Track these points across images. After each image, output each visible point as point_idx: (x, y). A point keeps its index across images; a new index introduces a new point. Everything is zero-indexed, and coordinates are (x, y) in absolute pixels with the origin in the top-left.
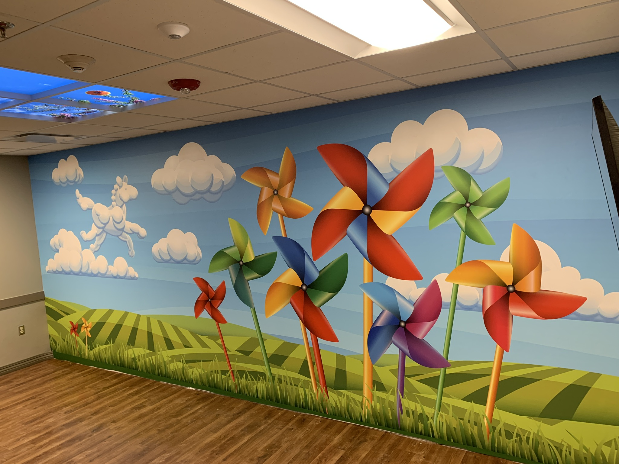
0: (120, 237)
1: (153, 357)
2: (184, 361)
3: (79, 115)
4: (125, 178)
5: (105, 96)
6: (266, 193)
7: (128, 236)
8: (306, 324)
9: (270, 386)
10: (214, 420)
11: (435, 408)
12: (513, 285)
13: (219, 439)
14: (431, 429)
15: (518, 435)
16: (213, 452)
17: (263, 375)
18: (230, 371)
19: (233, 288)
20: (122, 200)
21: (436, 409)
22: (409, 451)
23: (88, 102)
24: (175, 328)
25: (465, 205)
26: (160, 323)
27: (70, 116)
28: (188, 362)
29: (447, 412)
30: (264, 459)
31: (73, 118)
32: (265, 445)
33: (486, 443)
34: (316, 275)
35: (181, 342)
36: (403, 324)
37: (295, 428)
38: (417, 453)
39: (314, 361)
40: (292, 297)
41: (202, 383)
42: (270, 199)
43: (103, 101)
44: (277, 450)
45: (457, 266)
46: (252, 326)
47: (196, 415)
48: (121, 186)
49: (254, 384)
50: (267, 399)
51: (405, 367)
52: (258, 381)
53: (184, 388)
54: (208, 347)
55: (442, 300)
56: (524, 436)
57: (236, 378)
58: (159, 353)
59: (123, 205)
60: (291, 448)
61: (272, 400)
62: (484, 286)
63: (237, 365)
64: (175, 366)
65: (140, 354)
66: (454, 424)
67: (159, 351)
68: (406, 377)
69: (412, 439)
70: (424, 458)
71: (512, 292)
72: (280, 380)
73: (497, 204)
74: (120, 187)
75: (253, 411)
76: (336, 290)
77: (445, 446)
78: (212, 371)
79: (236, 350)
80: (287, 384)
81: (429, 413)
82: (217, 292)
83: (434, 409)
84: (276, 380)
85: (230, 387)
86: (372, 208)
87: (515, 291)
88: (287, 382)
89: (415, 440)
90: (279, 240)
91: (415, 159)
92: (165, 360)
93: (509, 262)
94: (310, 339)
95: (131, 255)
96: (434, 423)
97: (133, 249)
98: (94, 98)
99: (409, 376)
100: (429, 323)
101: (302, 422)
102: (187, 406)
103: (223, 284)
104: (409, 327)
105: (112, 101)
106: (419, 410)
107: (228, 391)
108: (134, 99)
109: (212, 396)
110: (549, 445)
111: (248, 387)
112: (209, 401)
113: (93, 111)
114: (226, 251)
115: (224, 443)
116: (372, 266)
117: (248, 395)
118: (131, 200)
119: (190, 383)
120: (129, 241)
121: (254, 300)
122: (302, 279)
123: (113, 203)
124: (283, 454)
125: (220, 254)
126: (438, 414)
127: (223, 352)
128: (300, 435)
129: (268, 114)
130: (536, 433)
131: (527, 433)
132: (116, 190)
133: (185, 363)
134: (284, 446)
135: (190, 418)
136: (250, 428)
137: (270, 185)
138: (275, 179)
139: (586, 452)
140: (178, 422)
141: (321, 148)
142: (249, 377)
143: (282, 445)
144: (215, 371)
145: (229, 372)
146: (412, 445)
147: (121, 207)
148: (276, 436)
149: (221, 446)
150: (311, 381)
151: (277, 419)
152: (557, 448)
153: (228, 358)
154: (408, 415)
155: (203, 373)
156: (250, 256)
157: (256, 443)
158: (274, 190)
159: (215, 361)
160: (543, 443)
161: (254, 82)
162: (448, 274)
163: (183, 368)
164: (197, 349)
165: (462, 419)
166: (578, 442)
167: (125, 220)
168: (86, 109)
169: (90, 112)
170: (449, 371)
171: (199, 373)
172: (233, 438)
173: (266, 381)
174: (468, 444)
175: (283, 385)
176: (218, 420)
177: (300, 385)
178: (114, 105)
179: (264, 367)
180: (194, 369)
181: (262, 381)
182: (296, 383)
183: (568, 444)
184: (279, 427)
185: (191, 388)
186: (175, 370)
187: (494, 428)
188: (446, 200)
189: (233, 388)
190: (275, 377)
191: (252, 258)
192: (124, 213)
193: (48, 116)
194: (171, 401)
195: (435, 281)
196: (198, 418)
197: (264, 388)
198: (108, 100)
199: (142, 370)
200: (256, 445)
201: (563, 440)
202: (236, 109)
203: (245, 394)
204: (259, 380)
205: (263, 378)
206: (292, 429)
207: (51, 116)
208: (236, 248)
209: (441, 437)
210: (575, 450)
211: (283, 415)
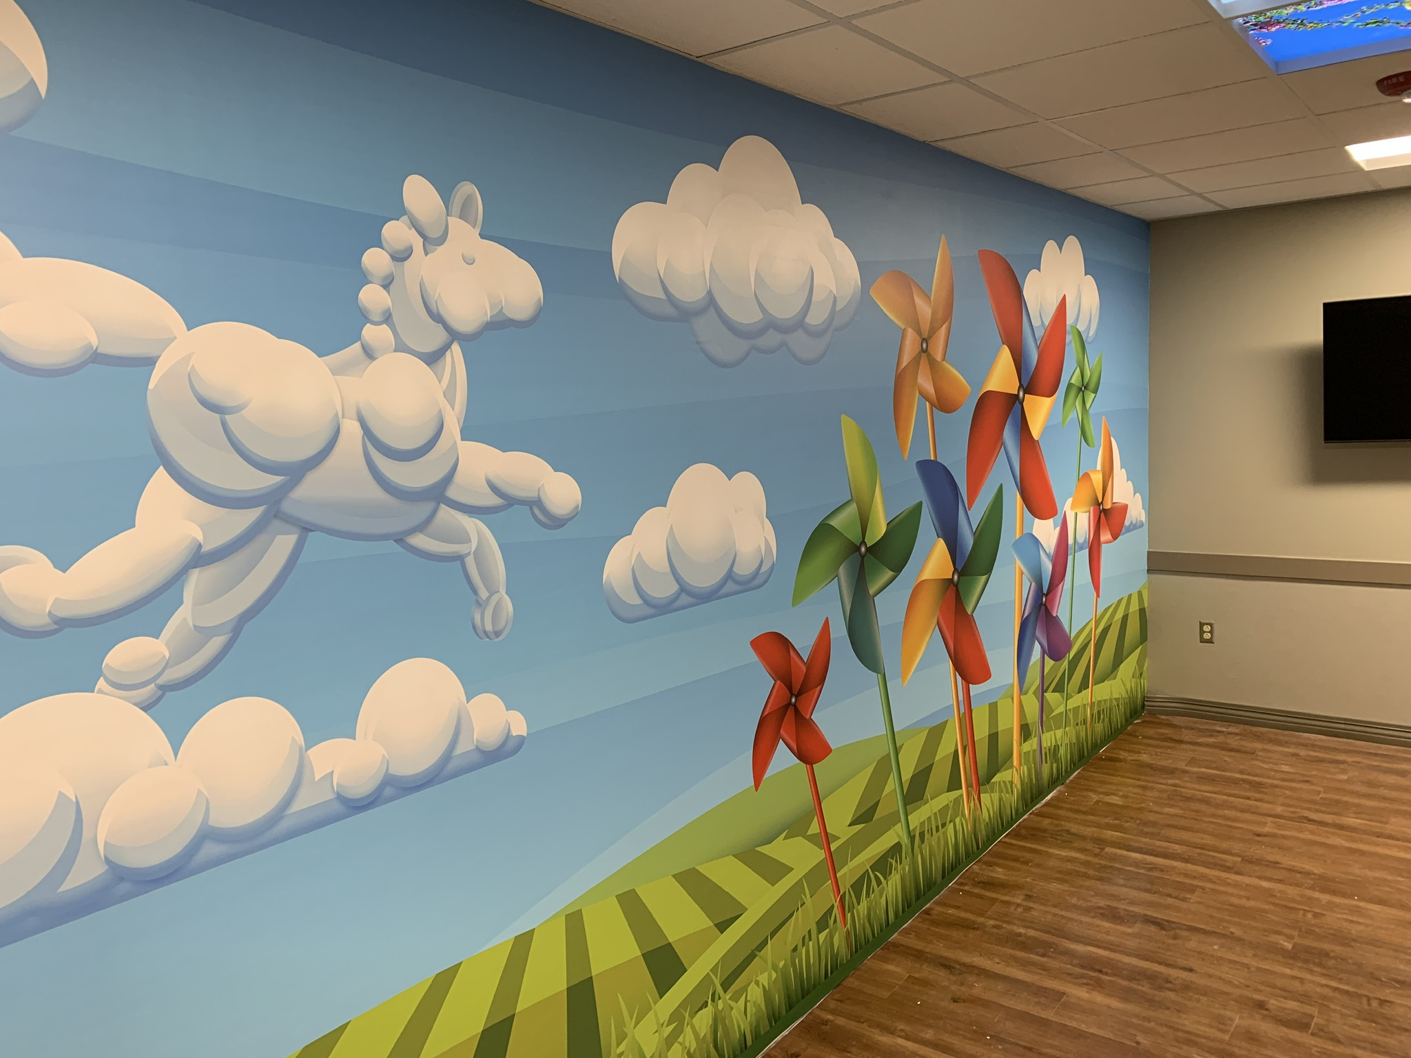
2: (719, 991)
4: (468, 200)
6: (911, 344)
7: (472, 525)
8: (957, 663)
9: (907, 870)
14: (1061, 765)
17: (897, 848)
18: (837, 904)
20: (437, 318)
21: (1064, 726)
24: (689, 878)
25: (1082, 389)
28: (730, 981)
29: (1070, 723)
35: (707, 924)
36: (1044, 599)
39: (965, 742)
40: (940, 610)
42: (916, 363)
48: (434, 234)
49: (882, 892)
50: (903, 910)
52: (889, 877)
54: (786, 871)
55: (1068, 543)
57: (849, 912)
59: (446, 347)
62: (1089, 509)
63: (852, 870)
66: (1074, 737)
68: (1044, 694)
72: (922, 836)
73: (1096, 389)
74: (431, 241)
78: (795, 950)
79: (849, 825)
80: (932, 835)
81: (1059, 739)
82: (810, 663)
83: (1062, 728)
84: (917, 840)
85: (837, 955)
86: (1025, 391)
87: (1103, 509)
88: (931, 829)
90: (925, 469)
91: (1055, 310)
93: (1100, 469)
94: (960, 696)
95: (489, 627)
96: (1062, 752)
97: (503, 591)
99: (1047, 690)
100: (1061, 586)
103: (825, 628)
111: (872, 916)
114: (834, 522)
117: (871, 937)
118: (499, 325)
120: (479, 555)
123: (369, 332)
125: (823, 532)
126: (1065, 732)
127: (821, 855)
132: (401, 256)
133: (722, 994)
137: (917, 327)
138: (924, 310)
142: (873, 881)
144: (803, 938)
145: (833, 908)
147: (433, 359)
150: (962, 794)
153: (833, 865)
154: (1046, 760)
155: (774, 976)
156: (879, 525)
162: (1072, 499)
163: (716, 1020)
164: (757, 905)
167: (458, 437)
171: (764, 989)
173: (901, 863)
175: (926, 844)
177: (949, 819)
179: (898, 826)
180: (750, 988)
181: (895, 869)
182: (943, 820)
188: (1072, 381)
189: (844, 950)
190: (915, 836)
191: (883, 530)
192: (449, 395)
203: (866, 939)
204: (891, 872)
205: (896, 860)
208: (854, 506)
209: (1066, 770)
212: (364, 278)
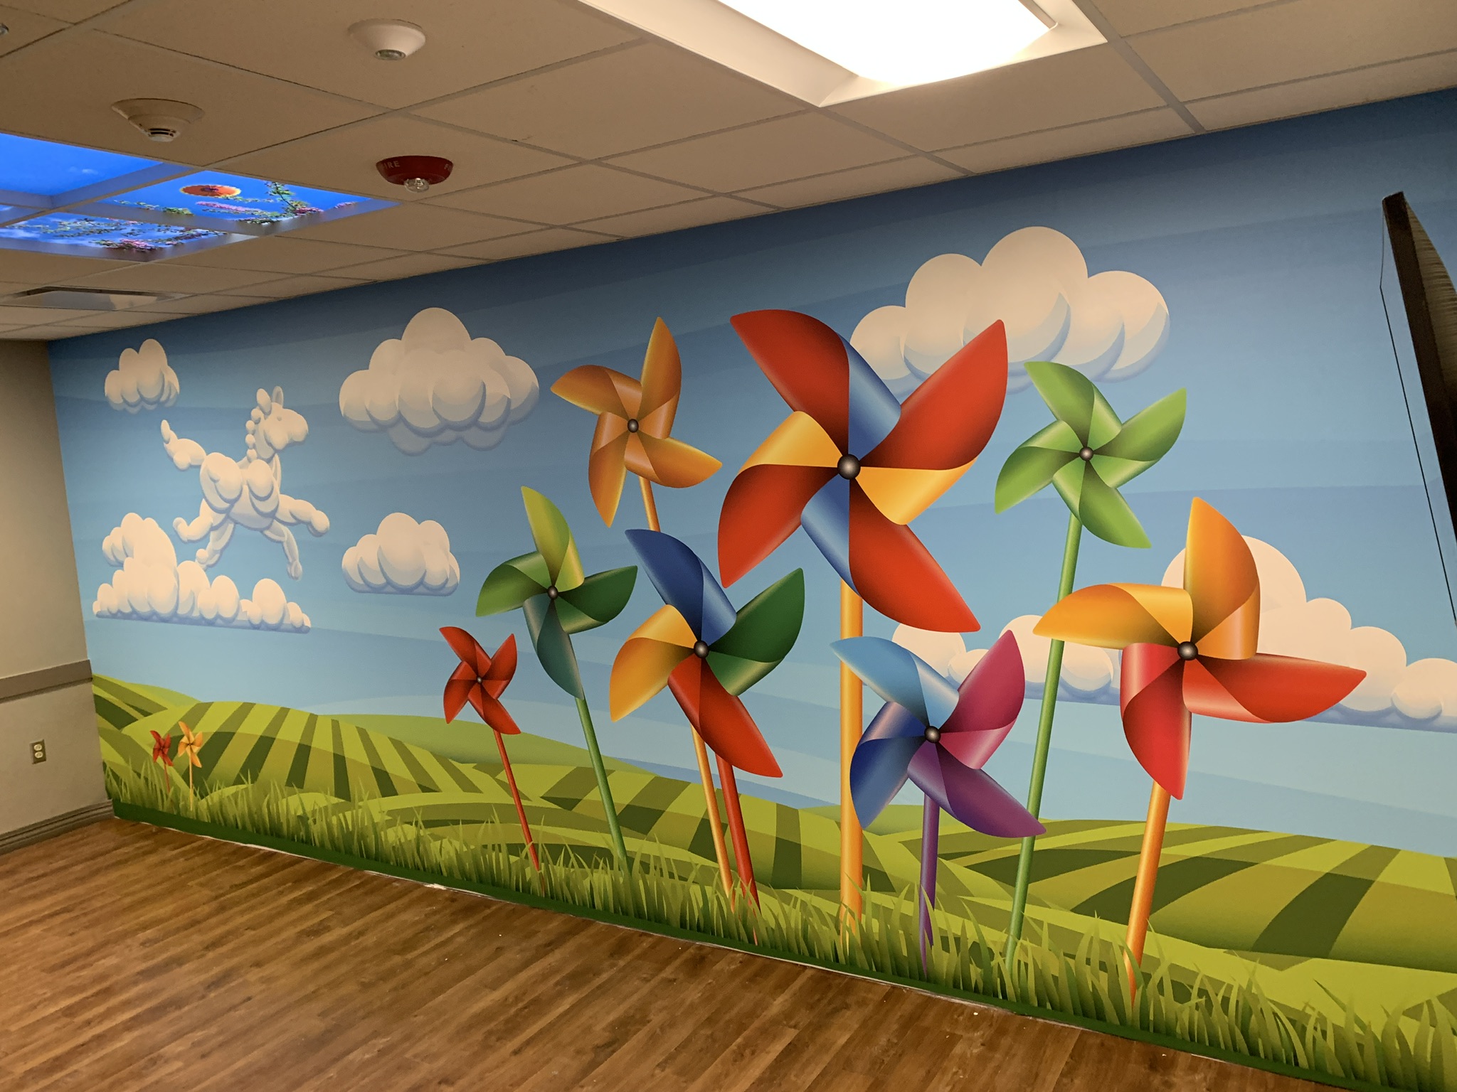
0: (267, 533)
1: (348, 814)
2: (421, 823)
3: (168, 243)
4: (278, 394)
5: (227, 199)
6: (611, 427)
7: (285, 529)
8: (707, 735)
9: (621, 880)
10: (490, 959)
11: (1008, 932)
12: (1192, 643)
13: (504, 1004)
14: (999, 980)
15: (1202, 992)
16: (490, 1033)
17: (606, 854)
18: (528, 847)
19: (534, 652)
20: (270, 444)
21: (1012, 933)
22: (948, 1030)
23: (188, 212)
24: (399, 745)
25: (1080, 455)
26: (363, 734)
27: (146, 246)
28: (429, 824)
29: (1037, 940)
30: (611, 1049)
31: (151, 249)
32: (611, 1018)
33: (1129, 1012)
34: (729, 621)
35: (414, 781)
36: (933, 735)
37: (681, 976)
38: (966, 1035)
39: (725, 821)
40: (673, 673)
41: (463, 872)
42: (621, 442)
43: (222, 211)
44: (639, 1030)
45: (1061, 598)
46: (580, 741)
47: (450, 948)
48: (267, 411)
49: (585, 876)
50: (616, 911)
51: (939, 835)
52: (595, 870)
53: (419, 886)
54: (476, 790)
55: (1026, 679)
56: (1217, 995)
57: (543, 861)
58: (361, 804)
59: (273, 456)
60: (671, 1024)
61: (626, 913)
62: (1123, 645)
63: (546, 832)
64: (400, 834)
65: (316, 807)
66: (1054, 967)
67: (362, 800)
68: (939, 859)
69: (954, 1003)
70: (982, 1048)
71: (1190, 659)
72: (645, 867)
73: (1154, 453)
74: (267, 414)
75: (581, 939)
76: (776, 654)
77: (1031, 1018)
78: (485, 847)
79: (542, 797)
80: (662, 875)
81: (995, 943)
82: (495, 661)
83: (1005, 933)
84: (637, 865)
85: (530, 883)
86: (861, 463)
87: (1196, 656)
88: (661, 870)
89: (962, 1004)
90: (642, 539)
91: (962, 346)
92: (375, 821)
93: (1182, 587)
94: (715, 770)
95: (293, 575)
96: (1006, 965)
97: (298, 561)
98: (200, 203)
99: (949, 857)
100: (996, 733)
101: (698, 964)
102: (427, 929)
103: (511, 641)
104: (948, 742)
105: (244, 209)
106: (972, 936)
107: (523, 893)
108: (296, 205)
109: (487, 904)
110: (1275, 1015)
111: (571, 884)
112: (479, 917)
113: (200, 235)
114: (518, 566)
115: (516, 1015)
116: (861, 598)
117: (570, 901)
118: (292, 445)
119: (435, 874)
120: (289, 543)
121: (584, 679)
122: (697, 631)
123: (249, 451)
124: (654, 1039)
125: (503, 573)
126: (1016, 944)
127: (511, 801)
128: (693, 993)
129: (614, 239)
130: (1244, 986)
131: (1226, 985)
132: (257, 422)
133: (423, 827)
134: (656, 1019)
135: (434, 955)
136: (576, 979)
137: (620, 410)
138: (631, 395)
139: (1361, 1032)
140: (408, 965)
141: (740, 322)
142: (573, 859)
143: (652, 1017)
144: (493, 846)
145: (525, 846)
146: (956, 1017)
147: (269, 461)
148: (635, 997)
149: (507, 1021)
150: (719, 869)
151: (639, 957)
152: (1293, 1022)
153: (523, 815)
154: (946, 947)
155: (465, 849)
156: (574, 577)
157: (589, 1012)
158: (630, 421)
159: (492, 822)
160: (1261, 1009)
161: (581, 162)
162: (1040, 618)
163: (418, 838)
164: (450, 794)
165: (1073, 957)
166: (1344, 1008)
167: (279, 492)
168: (182, 228)
169: (193, 236)
170: (1042, 844)
171: (456, 850)
172: (535, 1001)
173: (612, 868)
174: (1085, 1014)
175: (652, 878)
176: (501, 960)
177: (691, 878)
178: (249, 220)
179: (608, 836)
180: (445, 841)
181: (602, 868)
182: (681, 873)
183: (1319, 1013)
184: (645, 976)
185: (436, 886)
186: (398, 843)
187: (1147, 977)
188: (1035, 444)
189: (536, 885)
190: (633, 860)
191: (579, 582)
192: (275, 475)
193: (93, 245)
194: (390, 916)
195: (1010, 635)
196: (453, 957)
197: (607, 884)
198: (234, 208)
199: (322, 845)
200: (591, 1017)
201: (1307, 1004)
202: (540, 227)
203: (563, 897)
204: (597, 867)
205: (605, 862)
206: (675, 980)
207: (99, 246)
208: (539, 559)
209: (1023, 998)
210: (1335, 1027)
211: (653, 947)
212: (247, 433)
